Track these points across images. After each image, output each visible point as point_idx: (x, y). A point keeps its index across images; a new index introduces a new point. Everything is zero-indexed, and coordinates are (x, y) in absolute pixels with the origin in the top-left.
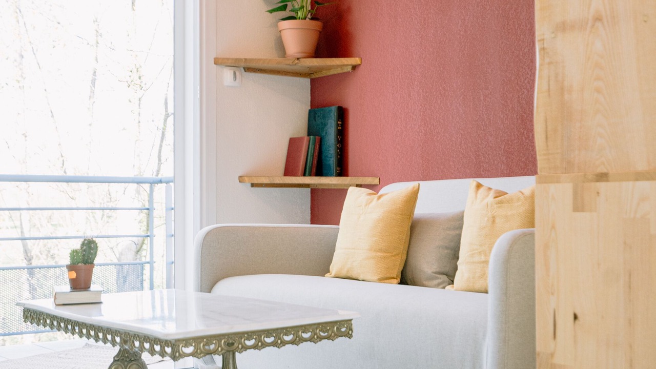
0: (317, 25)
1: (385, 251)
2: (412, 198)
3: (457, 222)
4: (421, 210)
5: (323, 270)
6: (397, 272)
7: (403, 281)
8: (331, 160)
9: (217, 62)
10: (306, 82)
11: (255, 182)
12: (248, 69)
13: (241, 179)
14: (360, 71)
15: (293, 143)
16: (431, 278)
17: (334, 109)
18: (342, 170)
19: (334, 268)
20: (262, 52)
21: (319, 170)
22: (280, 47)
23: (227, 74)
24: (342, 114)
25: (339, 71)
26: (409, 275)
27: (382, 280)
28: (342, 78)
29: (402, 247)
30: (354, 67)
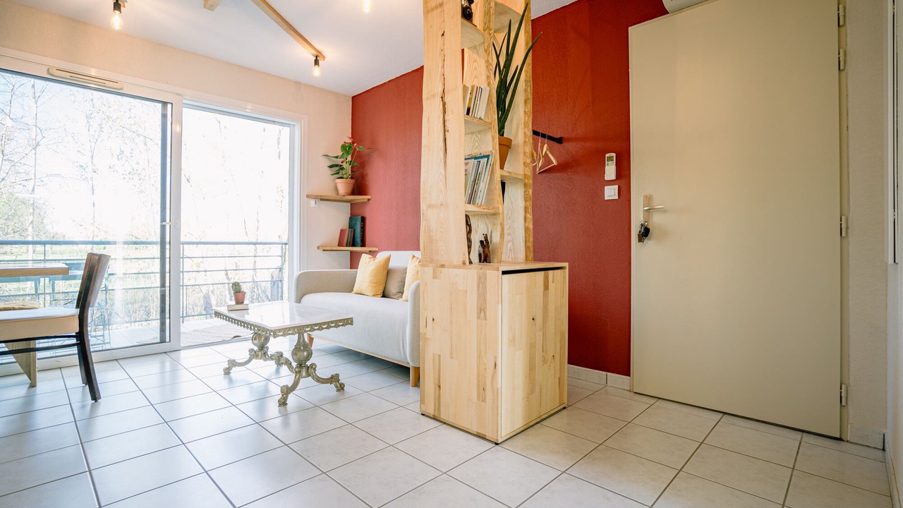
0: (353, 181)
1: (376, 283)
2: (388, 260)
3: (404, 271)
4: (392, 265)
5: (350, 290)
6: (381, 292)
7: (384, 296)
8: (358, 240)
9: (308, 196)
10: (349, 205)
11: (325, 249)
12: (322, 200)
13: (318, 248)
14: (371, 202)
15: (342, 231)
16: (395, 295)
17: (360, 217)
18: (363, 245)
19: (355, 289)
20: (329, 193)
21: (354, 244)
22: (336, 189)
23: (312, 202)
24: (363, 219)
25: (362, 201)
26: (386, 293)
27: (373, 296)
28: (364, 204)
29: (383, 282)
30: (369, 200)
